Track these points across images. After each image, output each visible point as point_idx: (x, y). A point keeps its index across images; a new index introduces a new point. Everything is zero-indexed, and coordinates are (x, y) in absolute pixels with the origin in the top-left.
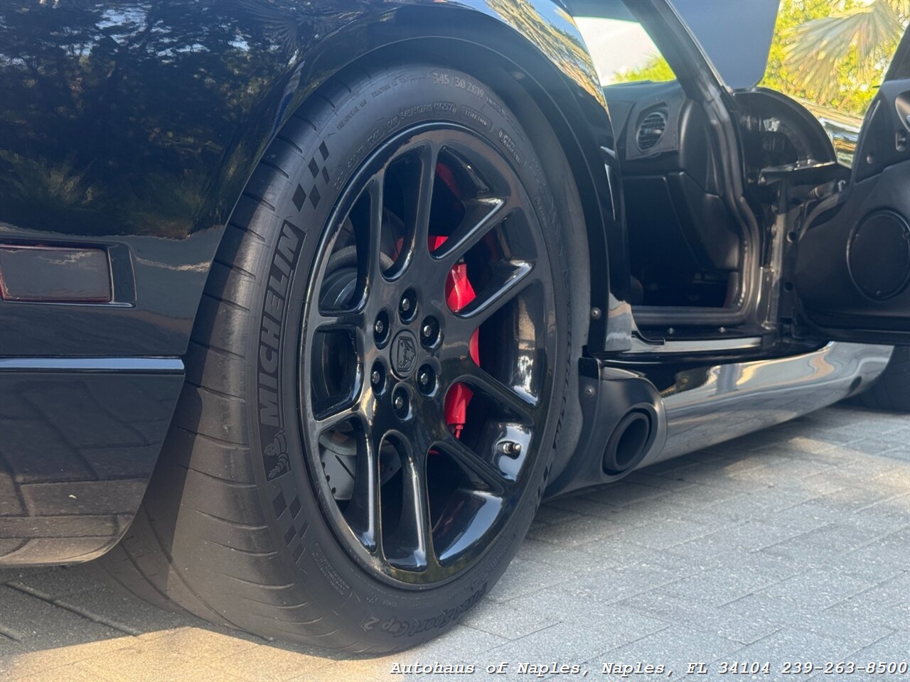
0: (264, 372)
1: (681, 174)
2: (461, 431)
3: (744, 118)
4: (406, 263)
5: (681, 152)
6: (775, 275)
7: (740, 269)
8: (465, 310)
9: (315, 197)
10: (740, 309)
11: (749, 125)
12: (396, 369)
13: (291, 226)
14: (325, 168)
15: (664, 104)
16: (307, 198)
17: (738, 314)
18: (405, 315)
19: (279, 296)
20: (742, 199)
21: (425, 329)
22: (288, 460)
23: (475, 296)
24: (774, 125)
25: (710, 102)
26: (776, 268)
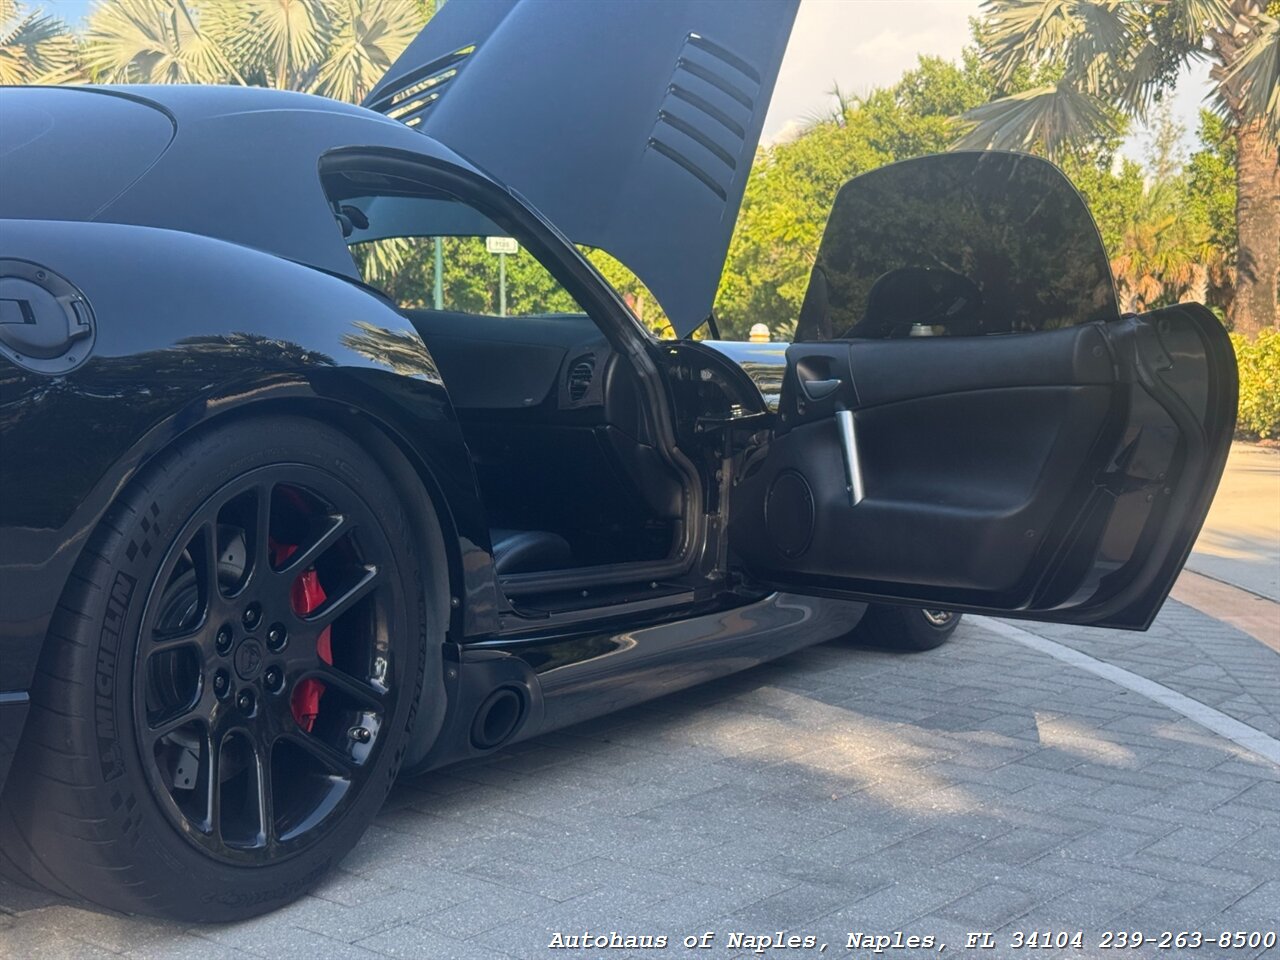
0: (101, 696)
1: (608, 427)
2: (315, 721)
3: (672, 370)
4: (247, 584)
5: (607, 407)
6: (723, 521)
7: (683, 517)
8: (315, 612)
9: (147, 548)
10: (683, 559)
11: (680, 375)
12: (240, 673)
13: (123, 574)
14: (156, 524)
15: (592, 355)
16: (139, 551)
17: (679, 565)
18: (249, 625)
19: (113, 633)
20: (675, 450)
21: (272, 634)
22: (123, 765)
23: (325, 598)
24: (706, 375)
25: (634, 356)
26: (723, 512)
